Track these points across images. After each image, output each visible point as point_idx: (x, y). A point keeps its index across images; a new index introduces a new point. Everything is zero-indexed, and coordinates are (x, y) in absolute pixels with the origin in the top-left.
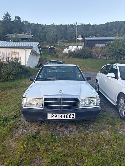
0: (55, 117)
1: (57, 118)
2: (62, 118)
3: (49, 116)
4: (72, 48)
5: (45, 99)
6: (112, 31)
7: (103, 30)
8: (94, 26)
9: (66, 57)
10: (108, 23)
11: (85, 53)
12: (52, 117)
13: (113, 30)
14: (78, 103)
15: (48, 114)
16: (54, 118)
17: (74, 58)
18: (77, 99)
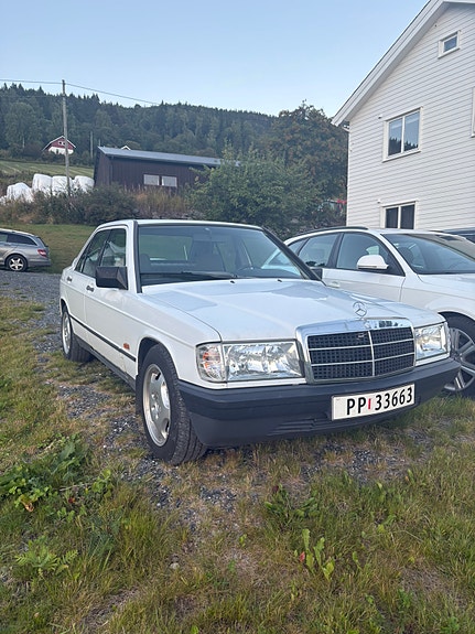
0: (360, 406)
1: (365, 411)
2: (382, 410)
3: (340, 409)
4: (50, 183)
5: (313, 341)
6: (179, 136)
7: (148, 127)
8: (113, 109)
9: (26, 218)
10: (164, 107)
11: (110, 204)
12: (349, 408)
13: (182, 132)
14: (411, 347)
15: (335, 399)
16: (354, 413)
17: (64, 222)
18: (407, 332)
